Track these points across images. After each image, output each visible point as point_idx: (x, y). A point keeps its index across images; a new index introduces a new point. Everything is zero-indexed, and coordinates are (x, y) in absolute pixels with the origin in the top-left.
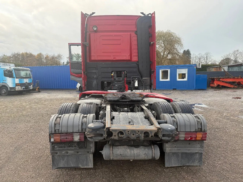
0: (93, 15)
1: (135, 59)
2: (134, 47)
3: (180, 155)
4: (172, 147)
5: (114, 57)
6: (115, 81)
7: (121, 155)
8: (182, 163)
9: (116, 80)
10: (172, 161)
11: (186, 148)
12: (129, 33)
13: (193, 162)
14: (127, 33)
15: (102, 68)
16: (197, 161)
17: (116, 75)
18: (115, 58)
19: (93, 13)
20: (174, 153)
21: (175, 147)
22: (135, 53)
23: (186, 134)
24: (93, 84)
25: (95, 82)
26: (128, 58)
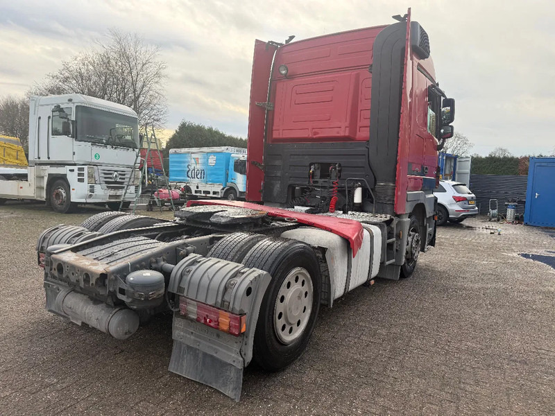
0: (292, 41)
1: (364, 134)
2: (365, 104)
3: (200, 355)
4: (186, 332)
5: (316, 130)
6: (319, 187)
7: (70, 308)
8: (203, 376)
9: (319, 184)
10: (185, 364)
11: (211, 345)
12: (355, 72)
13: (225, 384)
14: (348, 73)
15: (292, 156)
16: (231, 386)
17: (318, 173)
18: (318, 133)
19: (292, 37)
20: (189, 348)
21: (192, 333)
22: (365, 119)
23: (199, 307)
24: (275, 190)
25: (277, 187)
26: (344, 132)
